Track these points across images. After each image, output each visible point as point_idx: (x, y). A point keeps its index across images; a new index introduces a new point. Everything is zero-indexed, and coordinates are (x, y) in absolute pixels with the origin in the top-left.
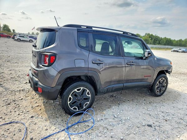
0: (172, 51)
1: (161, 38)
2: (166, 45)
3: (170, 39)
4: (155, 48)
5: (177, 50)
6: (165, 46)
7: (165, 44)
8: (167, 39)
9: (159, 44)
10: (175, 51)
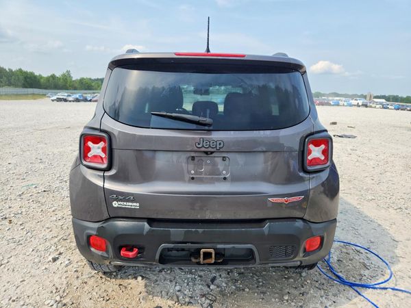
0: (53, 100)
1: (11, 70)
2: (26, 87)
3: (32, 74)
4: (5, 95)
5: (65, 97)
6: (26, 90)
7: (24, 84)
8: (26, 73)
9: (10, 84)
10: (59, 100)
